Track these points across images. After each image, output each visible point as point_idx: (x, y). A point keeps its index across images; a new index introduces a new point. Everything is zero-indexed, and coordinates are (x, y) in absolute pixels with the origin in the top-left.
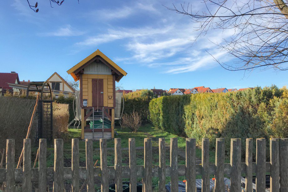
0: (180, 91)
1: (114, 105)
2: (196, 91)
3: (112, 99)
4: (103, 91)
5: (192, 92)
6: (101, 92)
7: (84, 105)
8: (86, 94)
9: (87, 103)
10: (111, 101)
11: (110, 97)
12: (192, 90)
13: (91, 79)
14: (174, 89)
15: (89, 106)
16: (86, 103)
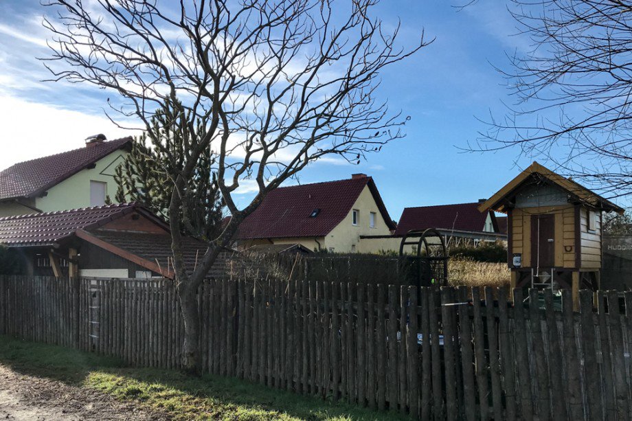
1: (576, 264)
3: (573, 251)
4: (553, 237)
6: (550, 240)
7: (515, 264)
8: (520, 244)
9: (521, 261)
10: (572, 256)
11: (568, 249)
13: (530, 217)
15: (525, 266)
16: (518, 260)
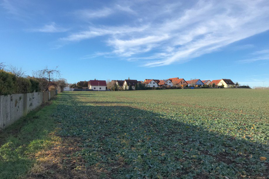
0: (154, 82)
2: (170, 82)
5: (166, 83)
12: (167, 81)
14: (149, 80)
